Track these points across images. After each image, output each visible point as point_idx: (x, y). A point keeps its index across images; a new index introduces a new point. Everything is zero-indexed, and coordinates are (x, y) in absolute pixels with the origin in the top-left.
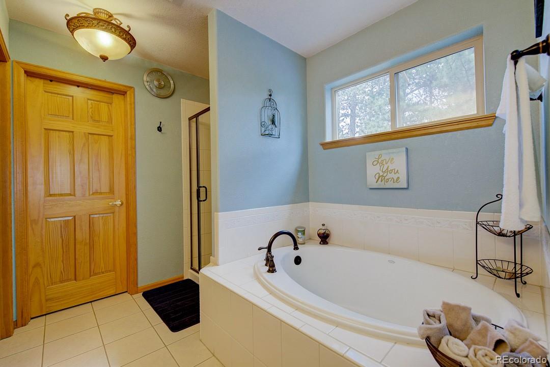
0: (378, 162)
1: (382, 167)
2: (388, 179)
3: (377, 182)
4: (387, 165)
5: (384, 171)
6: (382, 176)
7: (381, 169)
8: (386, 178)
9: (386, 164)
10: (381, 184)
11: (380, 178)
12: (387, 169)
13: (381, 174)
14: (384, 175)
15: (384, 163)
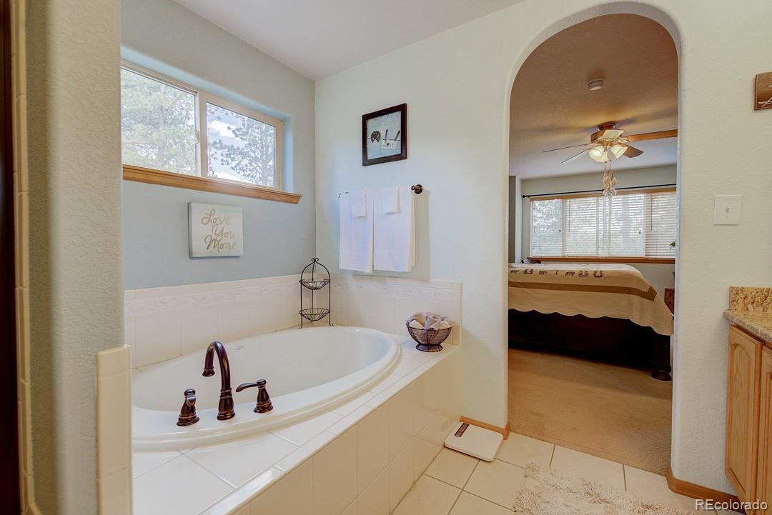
0: (210, 220)
1: (216, 227)
2: (223, 245)
3: (208, 249)
4: (222, 225)
5: (217, 233)
6: (215, 240)
7: (214, 231)
8: (220, 243)
9: (221, 223)
10: (213, 251)
11: (213, 242)
12: (222, 230)
13: (214, 237)
14: (218, 239)
15: (218, 222)
